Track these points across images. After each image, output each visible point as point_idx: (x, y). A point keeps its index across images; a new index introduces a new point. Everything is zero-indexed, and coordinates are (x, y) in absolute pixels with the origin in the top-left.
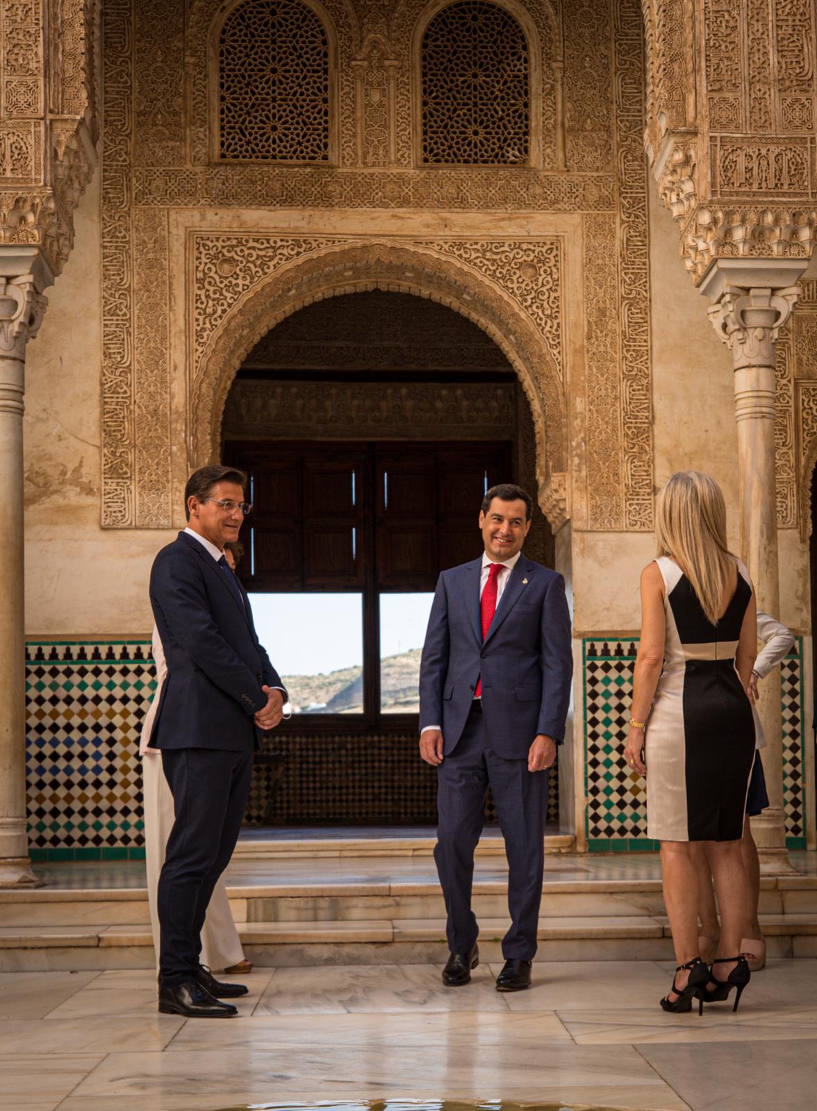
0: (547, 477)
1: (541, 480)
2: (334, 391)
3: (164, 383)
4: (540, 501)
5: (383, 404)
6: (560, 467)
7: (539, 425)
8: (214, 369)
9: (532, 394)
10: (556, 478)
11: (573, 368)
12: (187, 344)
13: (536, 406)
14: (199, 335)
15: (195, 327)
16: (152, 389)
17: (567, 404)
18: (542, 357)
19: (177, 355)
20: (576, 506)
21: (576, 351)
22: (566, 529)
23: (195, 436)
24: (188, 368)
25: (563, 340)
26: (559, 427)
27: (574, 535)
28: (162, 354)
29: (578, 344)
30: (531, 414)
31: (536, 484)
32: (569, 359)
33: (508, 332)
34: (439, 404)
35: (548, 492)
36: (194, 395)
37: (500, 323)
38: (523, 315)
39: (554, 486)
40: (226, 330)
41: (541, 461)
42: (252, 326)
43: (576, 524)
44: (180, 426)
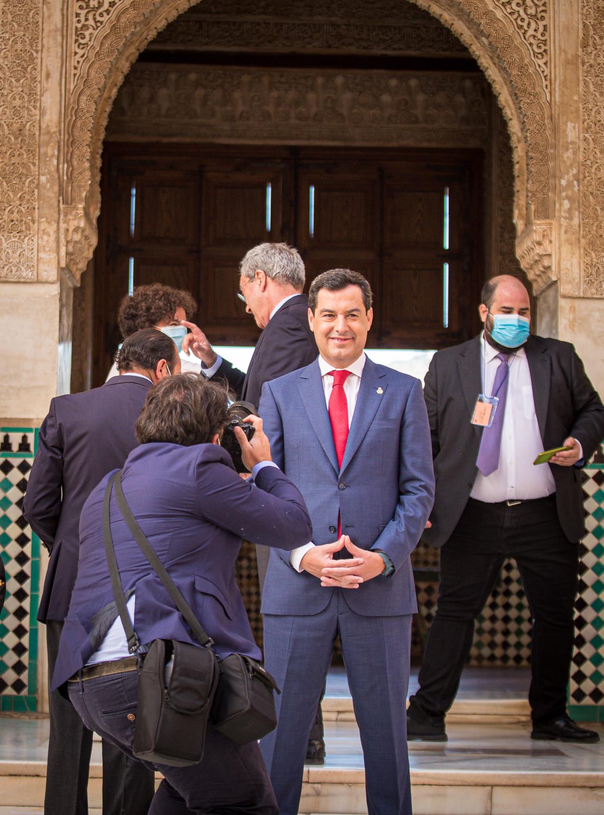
0: (528, 223)
1: (519, 224)
2: (246, 78)
3: (32, 95)
4: (519, 253)
5: (311, 96)
6: (545, 211)
7: (519, 153)
8: (97, 78)
9: (509, 112)
10: (539, 225)
11: (564, 83)
12: (64, 46)
13: (514, 127)
14: (79, 34)
15: (74, 24)
16: (17, 102)
17: (555, 130)
18: (522, 68)
19: (50, 60)
20: (565, 264)
21: (567, 62)
22: (551, 292)
23: (69, 163)
24: (64, 76)
25: (551, 47)
26: (545, 160)
27: (562, 302)
28: (32, 59)
29: (570, 53)
30: (508, 137)
31: (513, 229)
32: (558, 73)
33: (479, 34)
34: (386, 98)
35: (528, 243)
36: (71, 112)
37: (470, 22)
38: (499, 14)
39: (536, 237)
40: (114, 28)
41: (520, 200)
42: (146, 22)
43: (564, 288)
44: (52, 150)
